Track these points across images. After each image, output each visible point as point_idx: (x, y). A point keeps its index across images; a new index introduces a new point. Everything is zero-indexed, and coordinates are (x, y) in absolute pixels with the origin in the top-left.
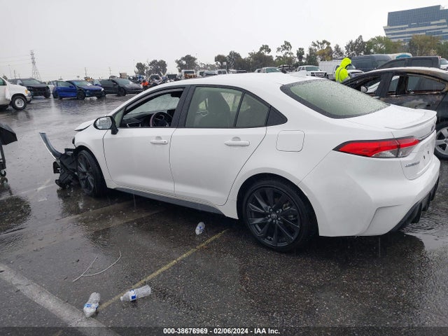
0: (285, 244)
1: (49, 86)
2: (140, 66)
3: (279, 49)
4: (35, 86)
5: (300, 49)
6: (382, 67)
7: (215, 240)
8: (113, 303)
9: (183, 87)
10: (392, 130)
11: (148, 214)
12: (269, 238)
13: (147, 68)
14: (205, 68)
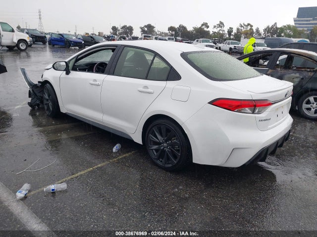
0: (170, 165)
1: (47, 36)
2: (114, 29)
3: (215, 27)
4: (37, 35)
5: (230, 28)
6: (282, 47)
7: (125, 157)
8: (39, 192)
9: (116, 46)
10: (252, 94)
11: (85, 134)
12: (161, 160)
13: (119, 30)
14: (160, 35)
